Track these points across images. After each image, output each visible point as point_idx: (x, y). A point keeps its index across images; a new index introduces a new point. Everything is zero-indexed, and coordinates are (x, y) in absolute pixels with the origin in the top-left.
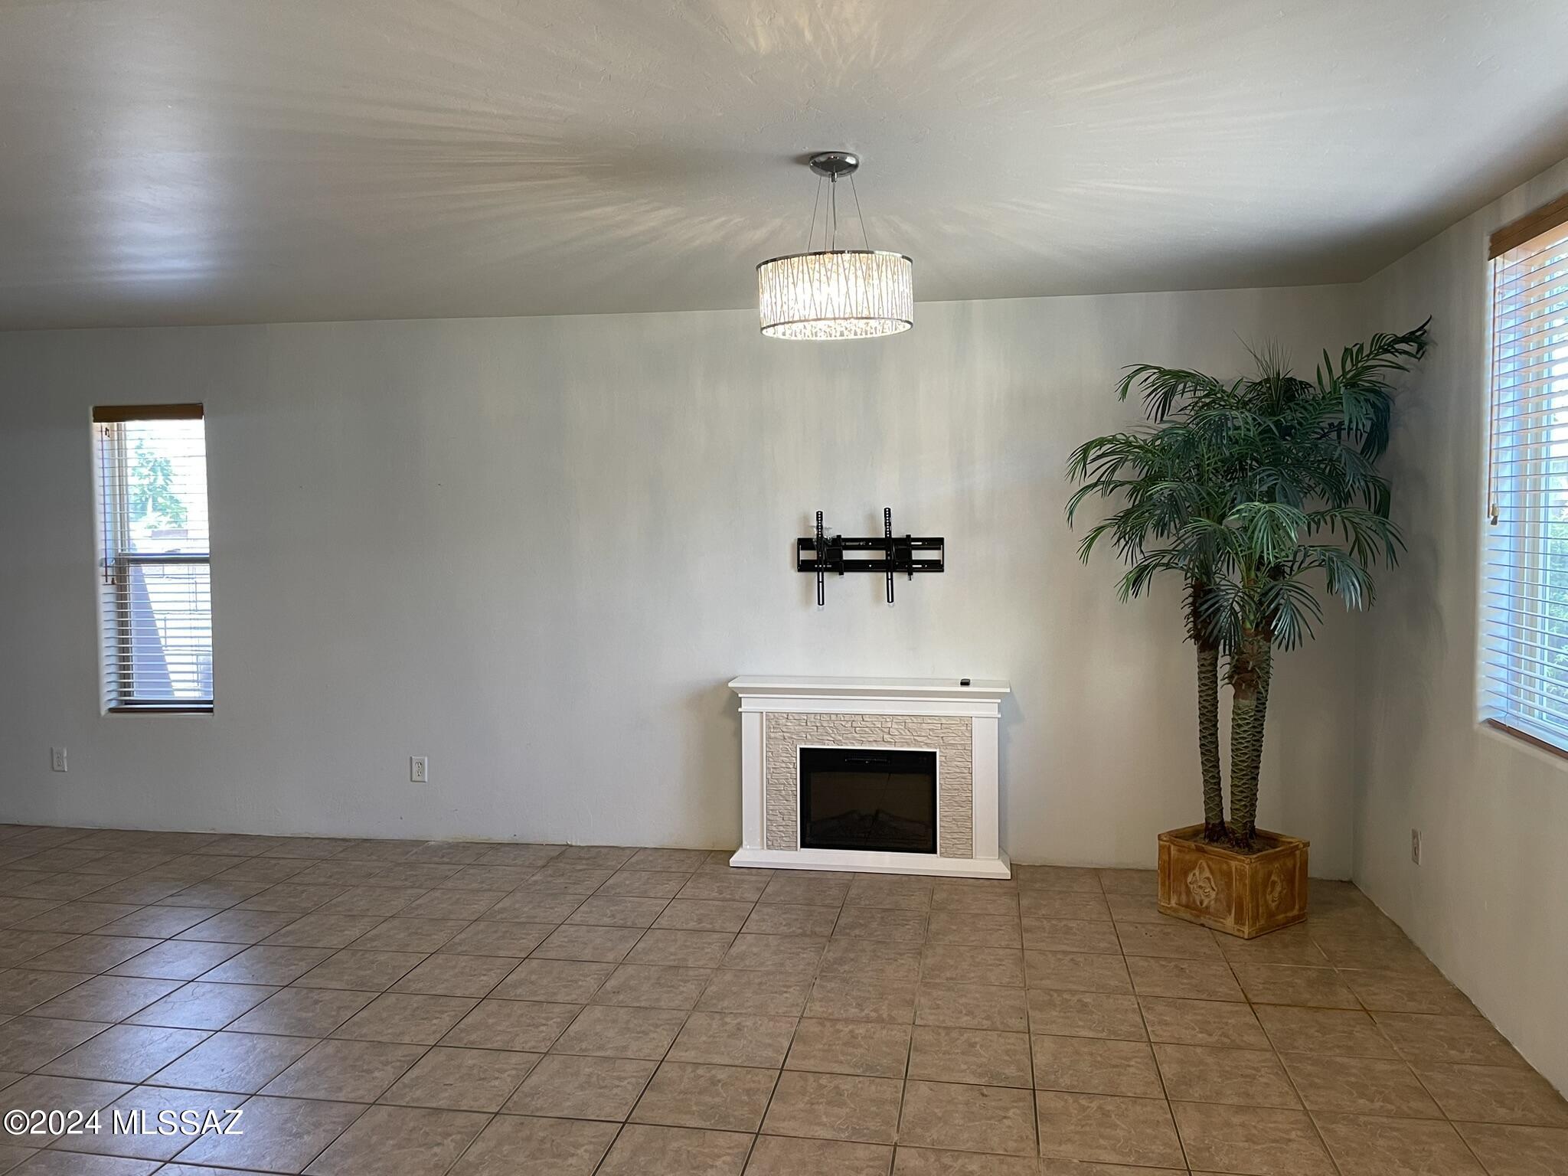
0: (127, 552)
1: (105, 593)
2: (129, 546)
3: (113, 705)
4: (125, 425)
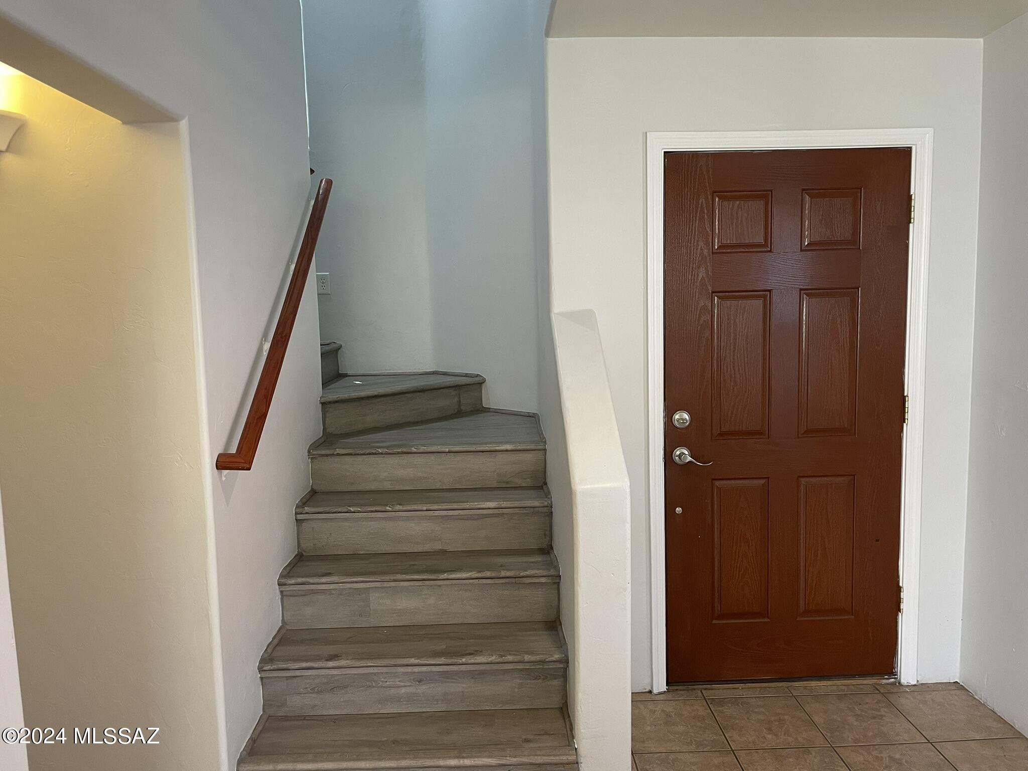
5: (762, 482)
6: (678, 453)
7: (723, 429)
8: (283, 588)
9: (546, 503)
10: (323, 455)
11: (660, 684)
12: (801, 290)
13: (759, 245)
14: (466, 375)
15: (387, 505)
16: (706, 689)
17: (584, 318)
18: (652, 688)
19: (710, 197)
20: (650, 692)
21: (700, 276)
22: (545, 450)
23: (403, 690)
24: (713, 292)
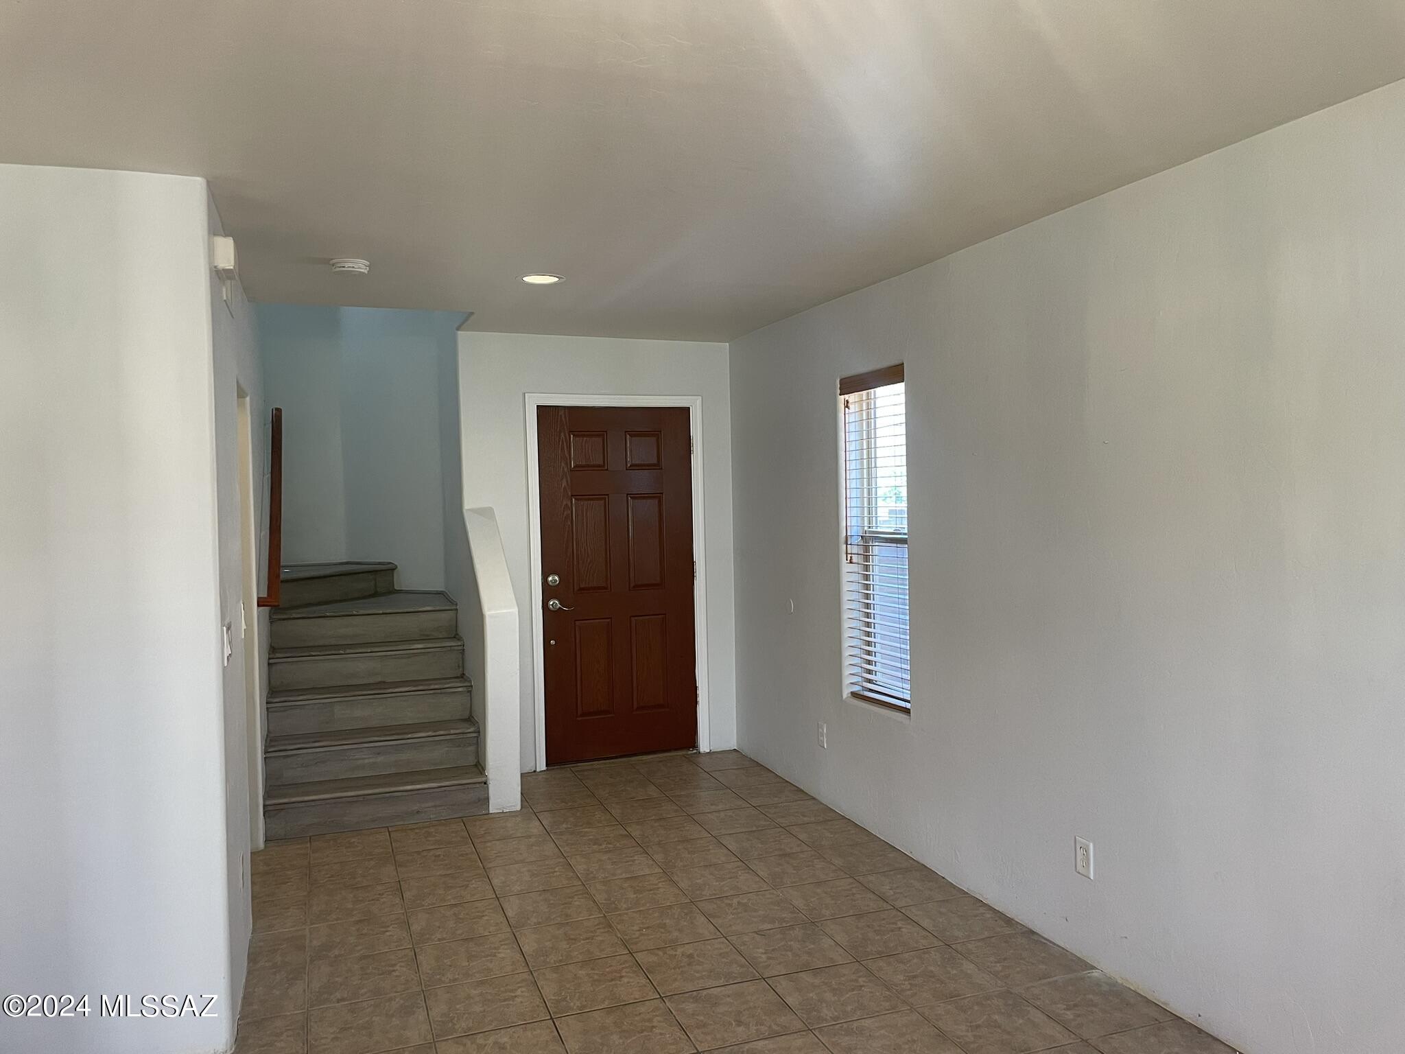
0: (874, 529)
1: (849, 574)
2: (876, 523)
3: (856, 689)
4: (875, 392)
5: (608, 620)
6: (551, 603)
7: (582, 586)
8: (270, 706)
9: (459, 644)
10: (280, 619)
11: (542, 766)
12: (628, 494)
13: (599, 466)
14: (380, 564)
15: (340, 650)
16: (573, 767)
17: (487, 513)
18: (536, 768)
19: (567, 435)
20: (535, 771)
21: (563, 486)
22: (457, 610)
23: (366, 761)
24: (572, 496)
